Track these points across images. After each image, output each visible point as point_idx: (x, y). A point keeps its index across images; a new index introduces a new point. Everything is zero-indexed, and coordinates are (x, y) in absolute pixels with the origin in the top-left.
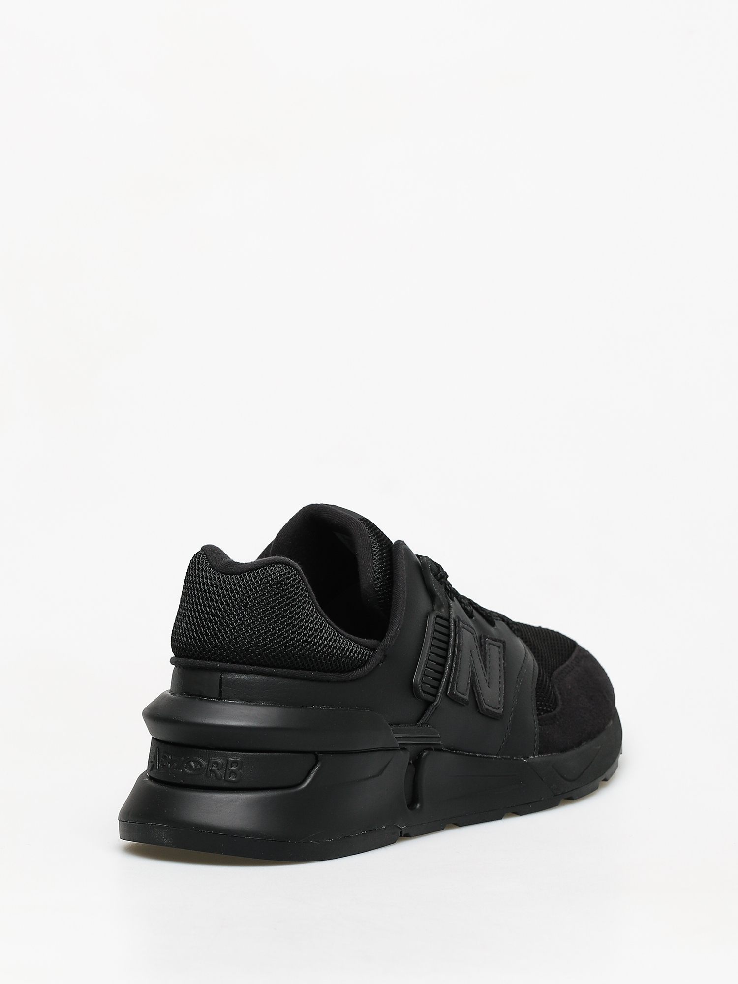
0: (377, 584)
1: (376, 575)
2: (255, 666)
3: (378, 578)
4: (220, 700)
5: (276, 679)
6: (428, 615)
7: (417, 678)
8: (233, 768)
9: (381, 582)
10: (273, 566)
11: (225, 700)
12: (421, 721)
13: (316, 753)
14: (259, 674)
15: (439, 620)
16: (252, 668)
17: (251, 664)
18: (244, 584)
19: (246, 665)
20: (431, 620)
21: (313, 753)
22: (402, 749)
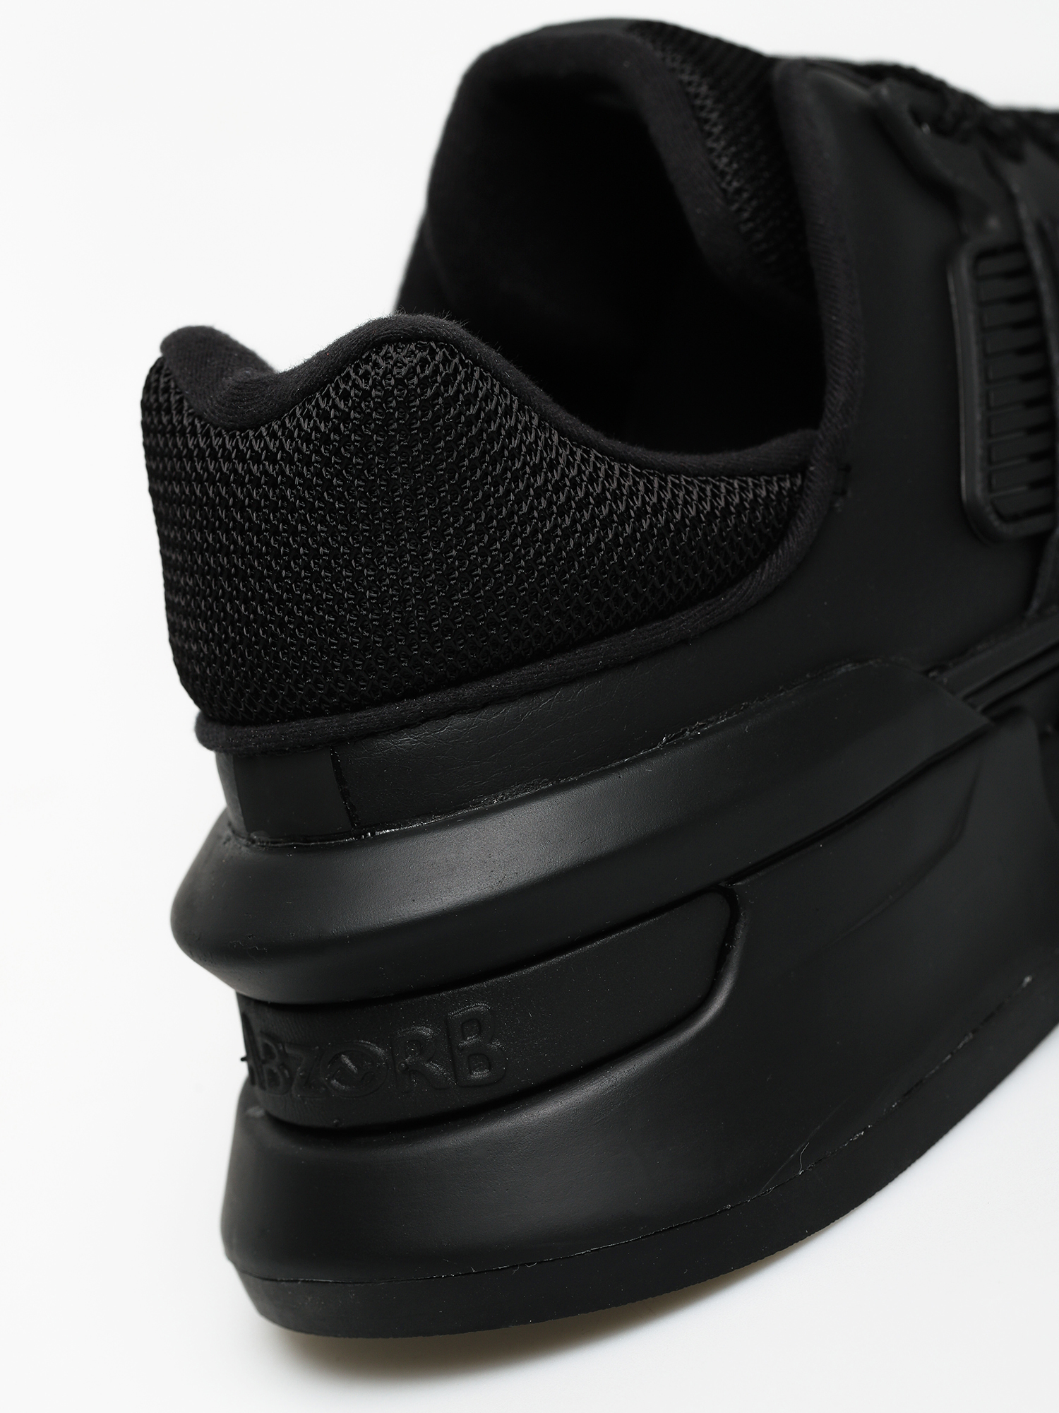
0: (740, 210)
1: (730, 183)
2: (426, 693)
3: (739, 191)
4: (358, 836)
5: (507, 711)
6: (944, 261)
7: (972, 484)
8: (469, 1041)
9: (750, 199)
10: (367, 361)
11: (373, 834)
12: (1035, 604)
13: (723, 884)
14: (448, 716)
15: (989, 266)
16: (417, 705)
17: (413, 694)
18: (298, 450)
19: (400, 699)
20: (961, 276)
21: (713, 888)
22: (1000, 720)
